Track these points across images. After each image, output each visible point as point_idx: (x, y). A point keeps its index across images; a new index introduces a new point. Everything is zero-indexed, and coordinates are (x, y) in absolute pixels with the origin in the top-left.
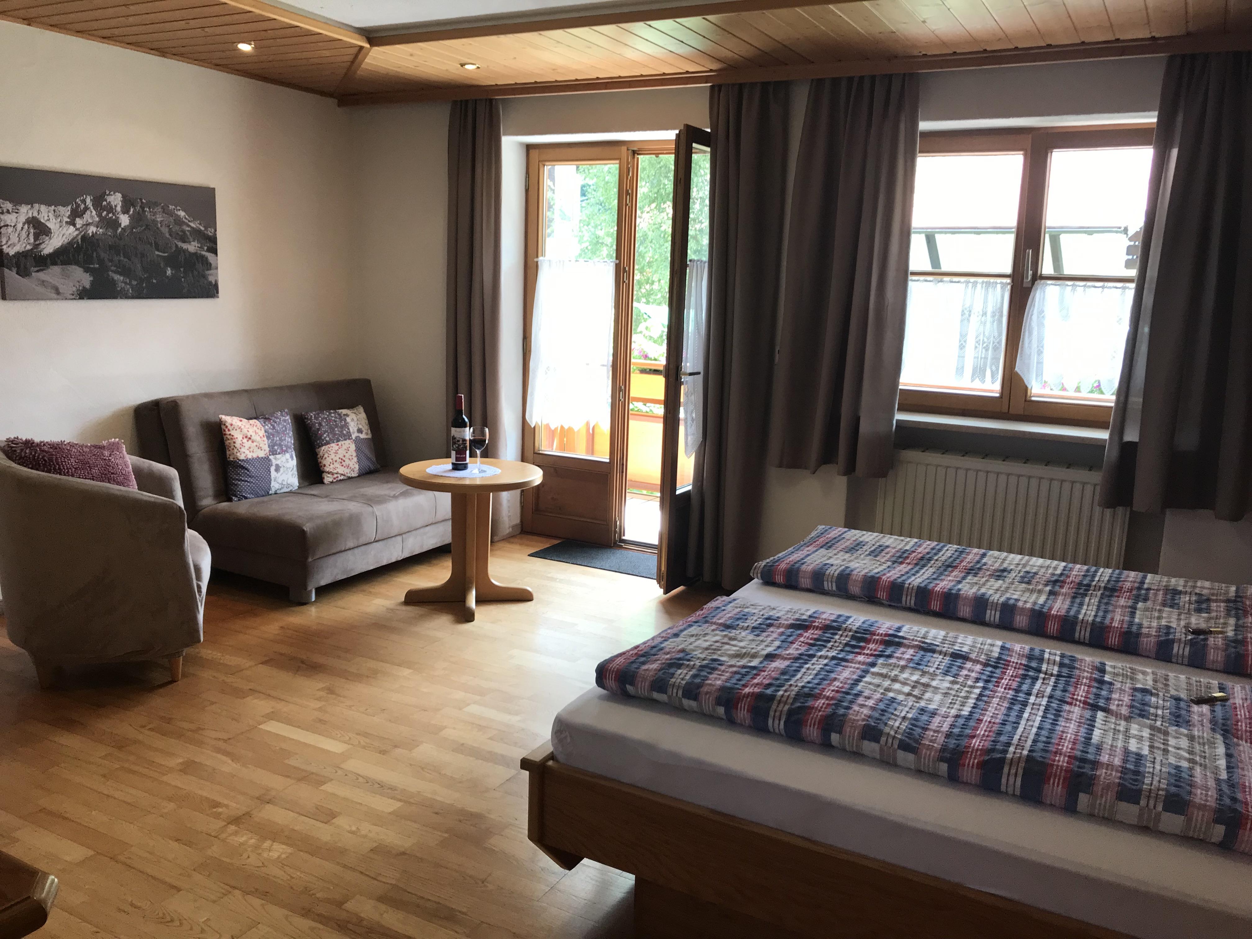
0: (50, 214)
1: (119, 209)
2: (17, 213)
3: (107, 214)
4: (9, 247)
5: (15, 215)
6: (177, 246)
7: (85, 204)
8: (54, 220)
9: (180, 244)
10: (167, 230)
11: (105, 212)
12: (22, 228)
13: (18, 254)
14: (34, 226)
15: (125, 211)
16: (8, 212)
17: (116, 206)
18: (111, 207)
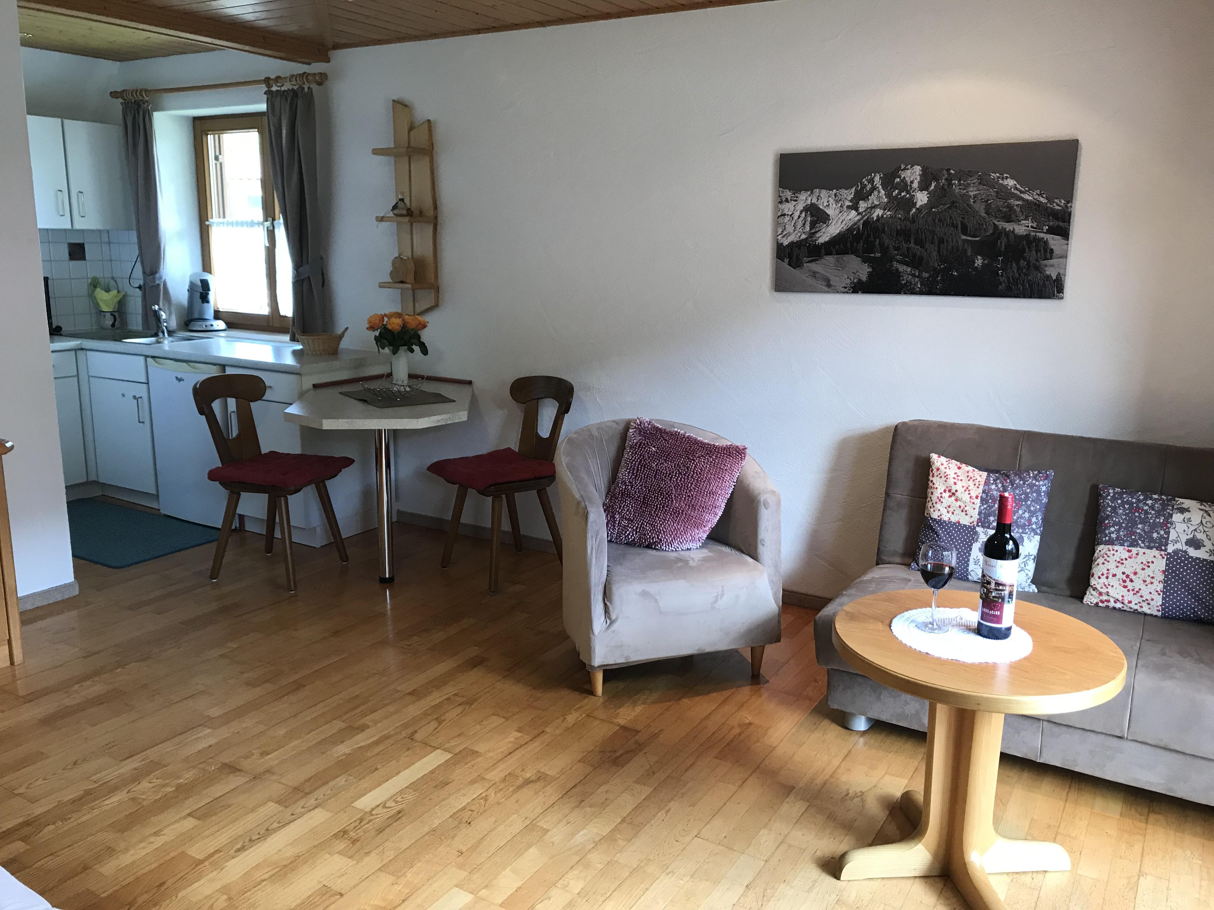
0: (830, 199)
1: (915, 185)
2: (796, 201)
3: (899, 194)
4: (784, 237)
5: (794, 203)
6: (996, 226)
7: (872, 184)
8: (834, 205)
9: (1002, 224)
10: (983, 206)
11: (897, 191)
12: (799, 217)
13: (792, 244)
14: (811, 214)
15: (924, 186)
16: (787, 201)
17: (912, 182)
18: (906, 184)
